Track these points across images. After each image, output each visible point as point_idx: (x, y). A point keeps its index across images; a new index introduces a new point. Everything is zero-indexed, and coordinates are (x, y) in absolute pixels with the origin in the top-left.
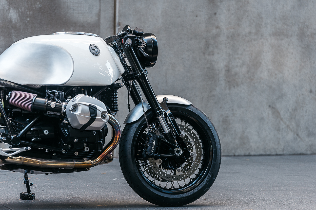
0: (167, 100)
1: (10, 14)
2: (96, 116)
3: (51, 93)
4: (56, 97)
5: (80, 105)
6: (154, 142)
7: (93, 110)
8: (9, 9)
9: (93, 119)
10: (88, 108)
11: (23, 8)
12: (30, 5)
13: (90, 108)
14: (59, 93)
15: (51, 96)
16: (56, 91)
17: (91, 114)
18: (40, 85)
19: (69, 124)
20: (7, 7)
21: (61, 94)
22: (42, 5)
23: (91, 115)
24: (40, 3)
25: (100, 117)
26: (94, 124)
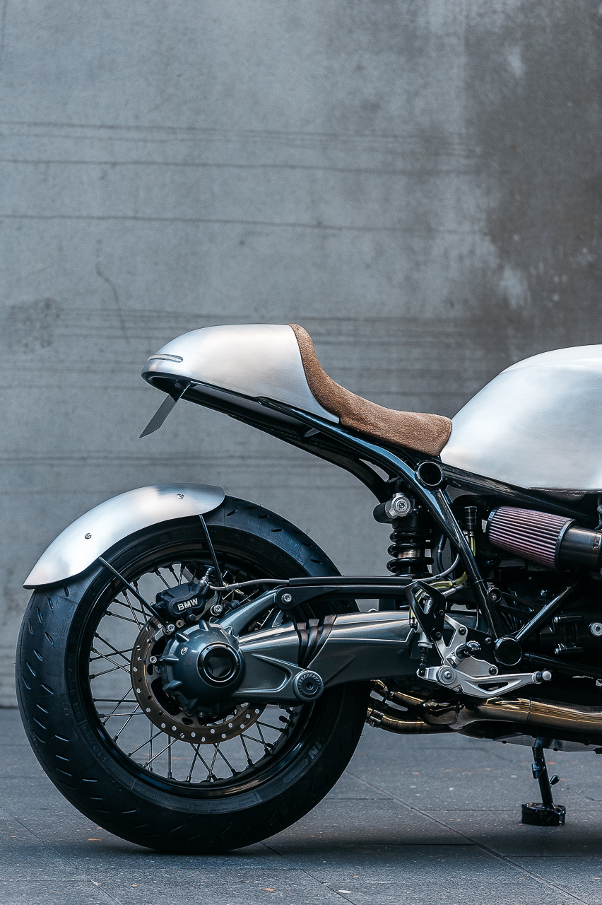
1: (503, 284)
8: (501, 268)
11: (541, 266)
12: (561, 256)
18: (580, 492)
20: (493, 262)
22: (596, 257)
24: (591, 252)
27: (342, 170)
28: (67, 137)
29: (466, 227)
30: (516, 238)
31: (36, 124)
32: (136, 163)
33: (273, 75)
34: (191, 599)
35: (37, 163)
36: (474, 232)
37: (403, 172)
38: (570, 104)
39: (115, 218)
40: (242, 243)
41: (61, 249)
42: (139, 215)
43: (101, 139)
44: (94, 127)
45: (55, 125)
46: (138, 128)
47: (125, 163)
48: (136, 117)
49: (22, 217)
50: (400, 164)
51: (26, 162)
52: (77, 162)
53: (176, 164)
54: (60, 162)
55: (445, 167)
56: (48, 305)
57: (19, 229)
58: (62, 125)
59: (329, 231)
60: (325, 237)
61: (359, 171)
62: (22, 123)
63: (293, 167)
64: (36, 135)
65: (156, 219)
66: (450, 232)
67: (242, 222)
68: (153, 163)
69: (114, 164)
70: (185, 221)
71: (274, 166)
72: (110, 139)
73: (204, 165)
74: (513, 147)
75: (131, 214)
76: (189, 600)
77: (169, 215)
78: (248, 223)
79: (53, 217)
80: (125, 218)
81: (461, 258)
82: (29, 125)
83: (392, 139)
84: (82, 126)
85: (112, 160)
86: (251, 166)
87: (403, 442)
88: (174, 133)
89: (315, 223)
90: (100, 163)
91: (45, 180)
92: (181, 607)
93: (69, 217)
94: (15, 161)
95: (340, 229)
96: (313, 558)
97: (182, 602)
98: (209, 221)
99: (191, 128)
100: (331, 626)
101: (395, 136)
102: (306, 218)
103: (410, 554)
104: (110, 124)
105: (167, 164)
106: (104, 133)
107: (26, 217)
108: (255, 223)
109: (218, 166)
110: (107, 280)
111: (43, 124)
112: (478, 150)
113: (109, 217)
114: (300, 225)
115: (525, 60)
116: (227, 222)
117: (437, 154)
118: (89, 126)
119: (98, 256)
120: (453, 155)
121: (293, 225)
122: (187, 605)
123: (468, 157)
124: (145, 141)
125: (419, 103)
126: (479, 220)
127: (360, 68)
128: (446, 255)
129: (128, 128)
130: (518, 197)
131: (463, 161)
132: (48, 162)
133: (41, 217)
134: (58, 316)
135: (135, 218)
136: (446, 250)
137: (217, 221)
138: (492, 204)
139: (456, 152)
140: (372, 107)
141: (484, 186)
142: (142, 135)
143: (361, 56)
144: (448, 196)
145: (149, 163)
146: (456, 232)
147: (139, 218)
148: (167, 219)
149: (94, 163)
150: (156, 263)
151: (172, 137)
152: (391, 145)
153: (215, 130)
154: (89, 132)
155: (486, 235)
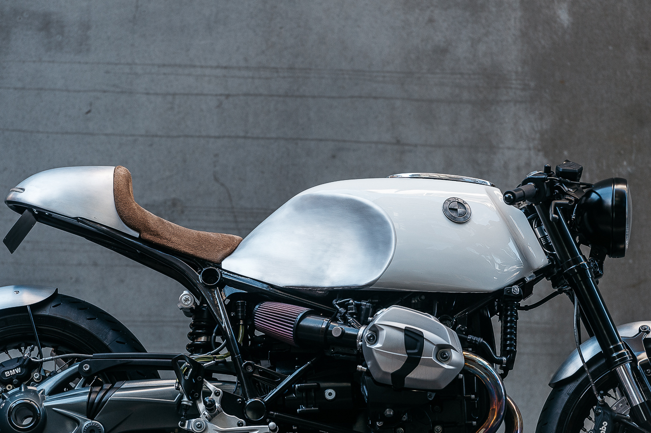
0: (648, 332)
2: (420, 353)
3: (341, 305)
4: (350, 313)
5: (383, 329)
6: (602, 428)
7: (413, 339)
9: (413, 362)
10: (401, 336)
13: (405, 334)
14: (358, 307)
15: (341, 313)
16: (351, 301)
17: (407, 349)
19: (368, 373)
21: (363, 307)
22: (634, 168)
23: (409, 351)
24: (629, 164)
25: (433, 358)
26: (418, 373)
27: (417, 100)
28: (189, 75)
29: (523, 145)
30: (566, 153)
31: (164, 65)
32: (246, 95)
33: (359, 26)
34: (16, 368)
35: (165, 95)
36: (530, 149)
37: (469, 102)
38: (611, 48)
39: (229, 137)
40: (334, 157)
41: (185, 161)
42: (249, 135)
43: (217, 77)
44: (211, 67)
45: (180, 66)
46: (247, 68)
47: (238, 95)
48: (246, 60)
49: (153, 136)
50: (466, 95)
51: (156, 94)
52: (197, 95)
53: (279, 96)
54: (184, 94)
55: (505, 98)
56: (174, 203)
57: (151, 145)
58: (186, 66)
59: (407, 148)
60: (403, 152)
61: (431, 101)
62: (153, 65)
63: (375, 98)
64: (165, 74)
65: (262, 138)
66: (509, 148)
67: (333, 140)
68: (261, 95)
69: (228, 96)
70: (286, 139)
71: (361, 97)
72: (225, 76)
73: (302, 97)
74: (562, 82)
75: (242, 134)
76: (14, 369)
77: (273, 135)
78: (338, 141)
79: (179, 136)
80: (238, 137)
81: (518, 169)
82: (159, 66)
83: (459, 76)
84: (202, 67)
85: (227, 92)
86: (340, 97)
87: (191, 252)
88: (277, 72)
89: (395, 141)
90: (216, 95)
91: (172, 108)
92: (7, 374)
93: (192, 136)
94: (148, 94)
95: (416, 146)
96: (118, 340)
97: (9, 370)
98: (306, 139)
99: (291, 68)
100: (119, 389)
101: (461, 74)
102: (387, 137)
103: (203, 339)
104: (224, 65)
105: (272, 96)
106: (219, 72)
107: (157, 136)
108: (344, 141)
109: (314, 97)
110: (222, 185)
111: (170, 65)
112: (532, 84)
113: (224, 137)
114: (382, 143)
115: (571, 13)
116: (321, 140)
117: (497, 88)
118: (207, 67)
119: (215, 166)
120: (511, 88)
121: (376, 143)
122: (13, 372)
123: (523, 90)
124: (253, 78)
125: (482, 48)
126: (534, 139)
127: (431, 21)
128: (506, 166)
129: (239, 68)
130: (566, 121)
131: (518, 92)
132: (174, 95)
133: (168, 137)
134: (183, 212)
135: (245, 137)
136: (505, 163)
137: (313, 140)
138: (545, 127)
139: (513, 86)
140: (442, 51)
141: (537, 112)
142: (251, 74)
143: (432, 11)
144: (507, 120)
145: (256, 95)
146: (513, 148)
147: (249, 138)
148: (272, 138)
149: (211, 95)
150: (263, 172)
151: (275, 75)
152: (458, 81)
153: (310, 69)
154: (208, 71)
155: (539, 151)
